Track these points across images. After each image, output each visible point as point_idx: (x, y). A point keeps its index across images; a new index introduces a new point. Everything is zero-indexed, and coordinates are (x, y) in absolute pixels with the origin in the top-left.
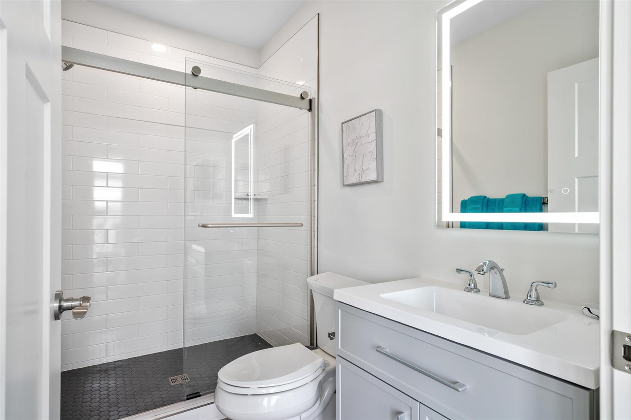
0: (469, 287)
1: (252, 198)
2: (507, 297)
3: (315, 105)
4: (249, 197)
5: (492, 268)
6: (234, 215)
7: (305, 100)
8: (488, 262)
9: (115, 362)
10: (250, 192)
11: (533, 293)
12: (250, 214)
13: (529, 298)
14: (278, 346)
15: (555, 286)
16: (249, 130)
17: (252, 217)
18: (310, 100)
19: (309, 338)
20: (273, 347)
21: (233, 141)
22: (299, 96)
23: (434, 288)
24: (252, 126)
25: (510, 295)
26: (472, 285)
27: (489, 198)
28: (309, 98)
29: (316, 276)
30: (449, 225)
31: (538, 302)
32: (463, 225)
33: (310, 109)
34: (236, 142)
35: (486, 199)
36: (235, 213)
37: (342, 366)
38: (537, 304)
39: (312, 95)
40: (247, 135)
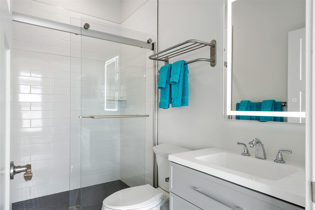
0: (244, 153)
1: (117, 100)
2: (265, 159)
3: (156, 46)
4: (115, 99)
5: (257, 143)
6: (106, 109)
7: (150, 44)
8: (255, 139)
9: (36, 198)
10: (115, 96)
11: (280, 156)
12: (115, 109)
13: (277, 159)
14: (133, 187)
15: (291, 153)
16: (115, 59)
17: (117, 111)
18: (153, 44)
19: (153, 182)
20: (130, 187)
21: (106, 65)
22: (147, 41)
23: (224, 153)
24: (117, 57)
25: (267, 157)
26: (246, 152)
27: (251, 102)
28: (153, 42)
29: (157, 146)
30: (230, 117)
31: (282, 161)
32: (238, 118)
33: (153, 49)
34: (107, 66)
35: (250, 102)
36: (107, 108)
37: (173, 198)
38: (282, 162)
39: (154, 40)
40: (114, 62)
